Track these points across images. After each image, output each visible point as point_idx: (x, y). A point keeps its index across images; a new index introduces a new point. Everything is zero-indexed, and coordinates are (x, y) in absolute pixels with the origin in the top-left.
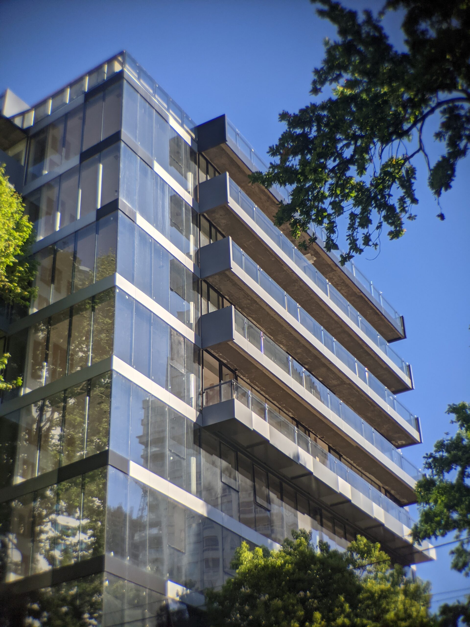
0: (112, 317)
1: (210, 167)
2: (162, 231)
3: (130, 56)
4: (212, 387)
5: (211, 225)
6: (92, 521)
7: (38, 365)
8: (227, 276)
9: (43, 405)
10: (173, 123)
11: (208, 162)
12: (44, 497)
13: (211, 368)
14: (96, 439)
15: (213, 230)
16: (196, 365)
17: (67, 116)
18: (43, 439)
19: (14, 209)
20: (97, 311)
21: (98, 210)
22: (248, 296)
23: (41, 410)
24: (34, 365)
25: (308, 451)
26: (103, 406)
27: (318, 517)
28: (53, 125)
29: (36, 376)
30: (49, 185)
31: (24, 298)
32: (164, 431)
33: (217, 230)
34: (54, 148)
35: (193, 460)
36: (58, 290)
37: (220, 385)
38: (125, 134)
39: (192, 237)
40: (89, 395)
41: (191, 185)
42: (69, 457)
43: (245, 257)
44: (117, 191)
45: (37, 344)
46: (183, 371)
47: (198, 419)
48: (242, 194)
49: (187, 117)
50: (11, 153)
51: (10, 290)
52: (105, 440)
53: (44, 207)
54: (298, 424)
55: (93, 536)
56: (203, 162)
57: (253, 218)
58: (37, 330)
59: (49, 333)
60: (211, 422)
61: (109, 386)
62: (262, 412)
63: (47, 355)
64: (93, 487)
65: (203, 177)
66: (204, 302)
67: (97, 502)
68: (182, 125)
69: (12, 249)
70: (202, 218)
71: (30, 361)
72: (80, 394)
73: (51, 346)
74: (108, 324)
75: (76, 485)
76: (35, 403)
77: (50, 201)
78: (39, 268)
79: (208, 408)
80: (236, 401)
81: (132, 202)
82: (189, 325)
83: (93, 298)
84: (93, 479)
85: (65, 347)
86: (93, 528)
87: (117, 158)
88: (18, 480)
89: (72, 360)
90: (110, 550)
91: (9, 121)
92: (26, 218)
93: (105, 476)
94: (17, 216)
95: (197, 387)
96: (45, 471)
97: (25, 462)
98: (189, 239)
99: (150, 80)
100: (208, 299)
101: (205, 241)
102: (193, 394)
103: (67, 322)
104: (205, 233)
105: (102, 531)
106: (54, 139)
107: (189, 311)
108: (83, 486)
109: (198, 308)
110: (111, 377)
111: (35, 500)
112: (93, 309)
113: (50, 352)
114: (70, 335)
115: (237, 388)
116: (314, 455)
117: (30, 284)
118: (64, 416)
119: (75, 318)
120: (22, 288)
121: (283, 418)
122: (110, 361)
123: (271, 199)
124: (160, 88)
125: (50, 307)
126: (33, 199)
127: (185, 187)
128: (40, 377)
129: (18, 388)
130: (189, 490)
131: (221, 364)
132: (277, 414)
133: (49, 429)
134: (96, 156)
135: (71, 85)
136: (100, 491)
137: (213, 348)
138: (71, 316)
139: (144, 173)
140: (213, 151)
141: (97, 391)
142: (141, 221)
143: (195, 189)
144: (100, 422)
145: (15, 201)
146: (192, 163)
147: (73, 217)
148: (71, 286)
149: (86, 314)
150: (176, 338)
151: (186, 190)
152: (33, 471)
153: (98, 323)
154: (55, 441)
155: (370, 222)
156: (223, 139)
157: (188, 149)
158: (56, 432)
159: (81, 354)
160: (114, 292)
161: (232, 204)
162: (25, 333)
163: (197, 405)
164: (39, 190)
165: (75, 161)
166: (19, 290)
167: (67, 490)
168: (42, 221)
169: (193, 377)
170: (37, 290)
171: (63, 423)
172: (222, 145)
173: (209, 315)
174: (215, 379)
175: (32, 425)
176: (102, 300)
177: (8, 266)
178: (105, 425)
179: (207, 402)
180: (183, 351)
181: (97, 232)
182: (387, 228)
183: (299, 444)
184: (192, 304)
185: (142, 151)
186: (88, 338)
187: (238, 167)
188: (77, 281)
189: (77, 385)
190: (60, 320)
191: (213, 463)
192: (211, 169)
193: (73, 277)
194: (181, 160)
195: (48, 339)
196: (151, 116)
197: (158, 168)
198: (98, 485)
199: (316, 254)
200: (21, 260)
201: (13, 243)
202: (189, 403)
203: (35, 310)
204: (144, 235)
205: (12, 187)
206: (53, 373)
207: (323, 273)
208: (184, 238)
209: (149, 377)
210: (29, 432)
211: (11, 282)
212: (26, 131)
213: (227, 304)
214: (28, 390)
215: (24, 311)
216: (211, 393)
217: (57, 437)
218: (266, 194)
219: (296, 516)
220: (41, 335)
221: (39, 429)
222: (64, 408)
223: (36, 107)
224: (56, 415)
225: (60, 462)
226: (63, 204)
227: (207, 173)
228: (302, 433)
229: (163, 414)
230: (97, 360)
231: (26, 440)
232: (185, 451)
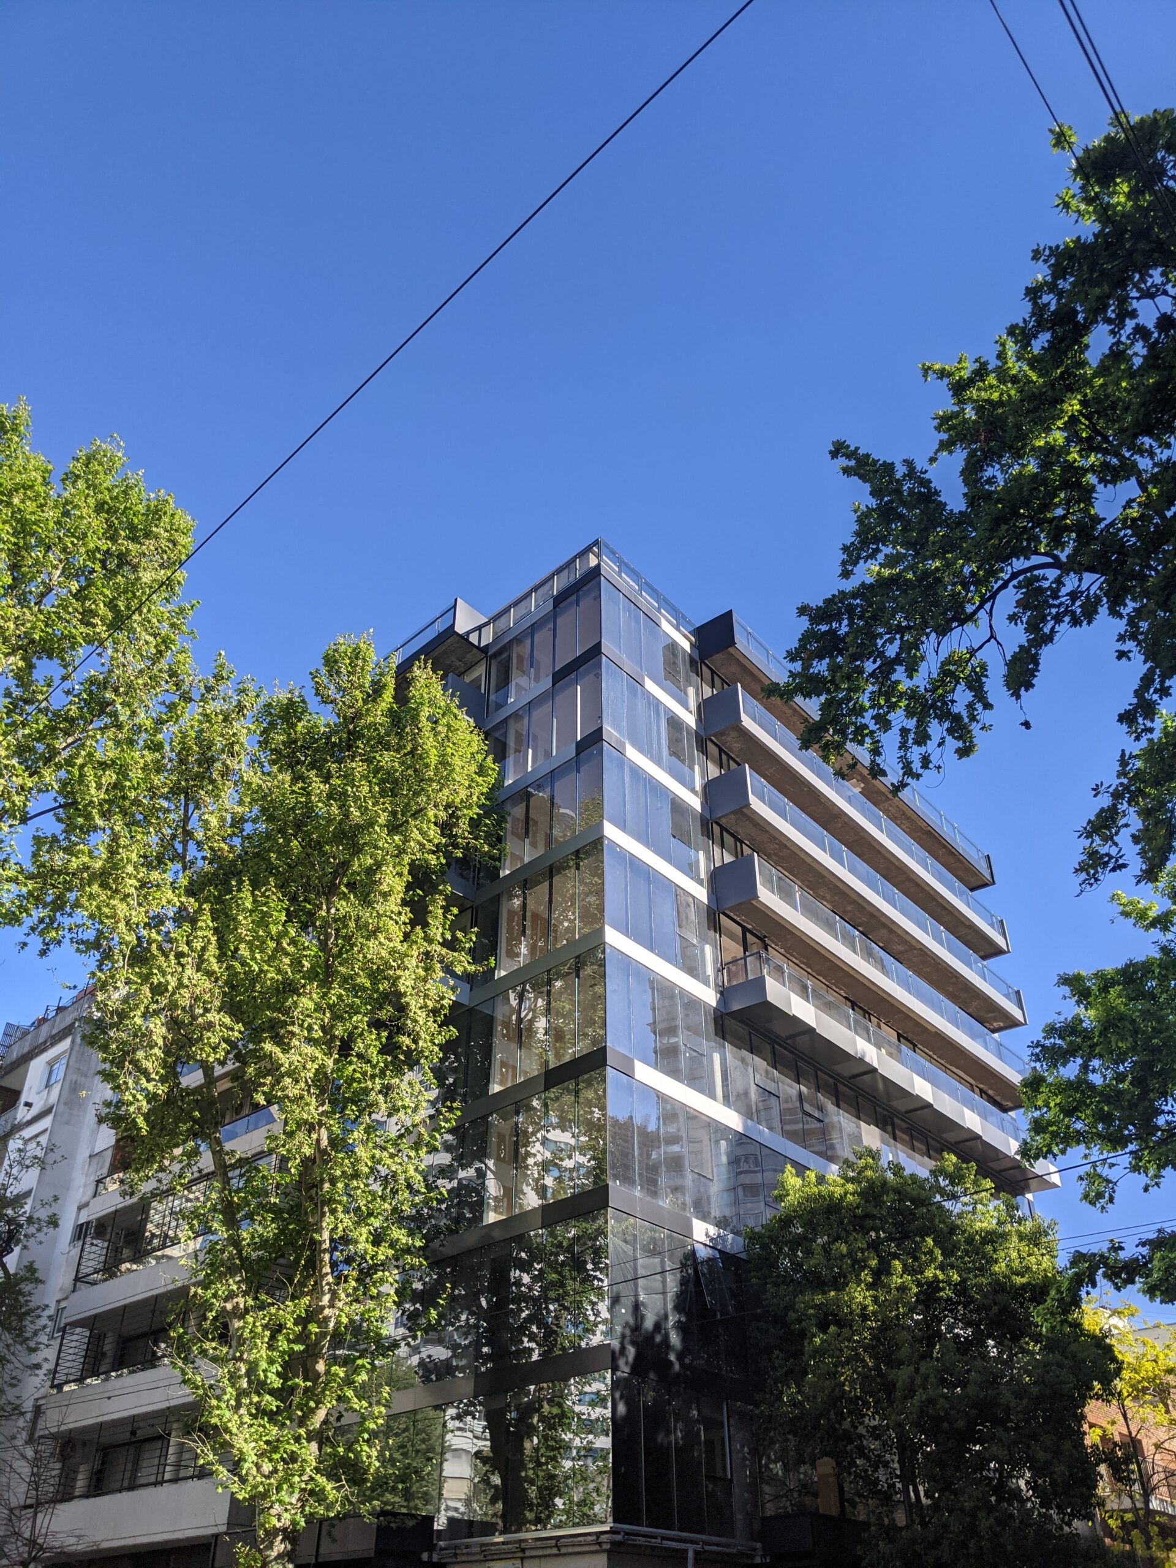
0: (601, 876)
1: (716, 678)
2: (659, 763)
3: (607, 546)
4: (734, 961)
5: (721, 750)
6: (591, 1139)
7: (514, 941)
8: (745, 815)
9: (524, 990)
10: (666, 626)
11: (713, 672)
12: (530, 1108)
13: (731, 936)
14: (590, 1031)
15: (724, 757)
16: (712, 933)
17: (534, 628)
18: (524, 1033)
19: (475, 748)
20: (582, 869)
21: (578, 743)
22: (775, 838)
23: (521, 997)
24: (509, 941)
25: (869, 1041)
26: (596, 988)
27: (889, 1128)
28: (517, 640)
29: (513, 954)
30: (516, 716)
31: (492, 858)
32: (674, 1019)
33: (729, 757)
34: (520, 668)
35: (717, 1057)
36: (534, 845)
37: (745, 958)
38: (607, 647)
39: (697, 767)
40: (578, 976)
41: (692, 704)
42: (558, 1056)
43: (768, 789)
44: (600, 717)
45: (511, 913)
46: (695, 941)
47: (718, 1003)
48: (759, 708)
49: (684, 617)
50: (468, 679)
51: (476, 849)
52: (602, 1032)
53: (511, 743)
54: (854, 1005)
55: (593, 1158)
56: (706, 672)
57: (775, 738)
58: (511, 896)
59: (525, 899)
60: (736, 1006)
61: (602, 964)
62: (803, 992)
63: (524, 926)
64: (590, 1094)
65: (708, 692)
66: (717, 850)
67: (597, 1113)
68: (678, 629)
69: (475, 798)
70: (709, 743)
71: (503, 935)
72: (568, 974)
73: (528, 914)
74: (597, 884)
75: (569, 1092)
76: (514, 988)
77: (519, 735)
78: (509, 819)
79: (730, 988)
80: (767, 978)
81: (620, 732)
82: (700, 882)
83: (577, 853)
84: (589, 1084)
85: (546, 916)
86: (593, 1148)
87: (599, 676)
88: (496, 1088)
89: (556, 931)
90: (616, 1177)
91: (464, 638)
92: (490, 758)
93: (604, 1081)
94: (480, 757)
95: (715, 962)
96: (529, 1076)
97: (503, 1064)
98: (693, 770)
99: (635, 575)
100: (723, 847)
101: (714, 771)
102: (710, 971)
103: (547, 884)
104: (713, 761)
105: (604, 1152)
106: (520, 658)
107: (697, 862)
108: (577, 1093)
109: (709, 858)
110: (604, 952)
111: (517, 1113)
112: (578, 868)
113: (528, 923)
114: (550, 901)
115: (768, 960)
116: (878, 1047)
117: (500, 840)
118: (549, 1003)
119: (556, 879)
120: (490, 845)
121: (831, 997)
122: (601, 932)
123: (798, 712)
124: (646, 583)
125: (525, 867)
126: (497, 734)
127: (685, 705)
128: (518, 955)
129: (493, 970)
130: (712, 1096)
131: (745, 930)
132: (823, 992)
133: (532, 1021)
134: (573, 676)
135: (536, 589)
136: (599, 1098)
137: (732, 909)
138: (551, 877)
139: (633, 692)
140: (719, 657)
141: (588, 970)
142: (632, 754)
143: (699, 707)
144: (595, 1011)
145: (476, 738)
146: (693, 675)
147: (548, 754)
148: (549, 839)
149: (571, 873)
150: (683, 898)
151: (687, 709)
152: (514, 1076)
153: (586, 884)
154: (540, 1035)
155: (929, 737)
156: (732, 643)
157: (687, 659)
158: (541, 1024)
159: (566, 924)
160: (602, 844)
161: (747, 722)
162: (497, 900)
163: (716, 985)
164: (506, 720)
165: (547, 683)
166: (486, 848)
167: (557, 1098)
168: (510, 761)
169: (708, 949)
170: (509, 846)
171: (548, 1010)
172: (731, 650)
173: (724, 866)
174: (738, 951)
175: (510, 1018)
176: (588, 854)
177: (471, 819)
178: (601, 1013)
179: (729, 981)
180: (693, 916)
181: (578, 771)
182: (952, 744)
183: (856, 1032)
184: (701, 853)
185: (628, 665)
186: (574, 904)
187: (752, 675)
188: (557, 832)
189: (564, 964)
190: (539, 883)
191: (743, 1060)
192: (717, 680)
193: (551, 828)
194: (678, 672)
195: (524, 906)
196: (638, 621)
197: (650, 685)
198: (596, 1092)
199: (863, 779)
200: (487, 811)
201: (477, 791)
202: (706, 983)
203: (507, 872)
204: (637, 772)
205: (472, 721)
206: (533, 949)
207: (875, 804)
208: (687, 770)
209: (652, 950)
210: (507, 1024)
211: (476, 839)
212: (484, 650)
213: (747, 851)
214: (503, 973)
215: (494, 873)
216: (733, 968)
217: (542, 1031)
218: (791, 708)
219: (859, 1127)
220: (517, 902)
221: (520, 1020)
222: (549, 993)
223: (494, 619)
224: (540, 1002)
225: (547, 1062)
226: (535, 737)
227: (713, 686)
228: (860, 1018)
229: (672, 997)
230: (586, 930)
231: (504, 1036)
232: (704, 1045)
